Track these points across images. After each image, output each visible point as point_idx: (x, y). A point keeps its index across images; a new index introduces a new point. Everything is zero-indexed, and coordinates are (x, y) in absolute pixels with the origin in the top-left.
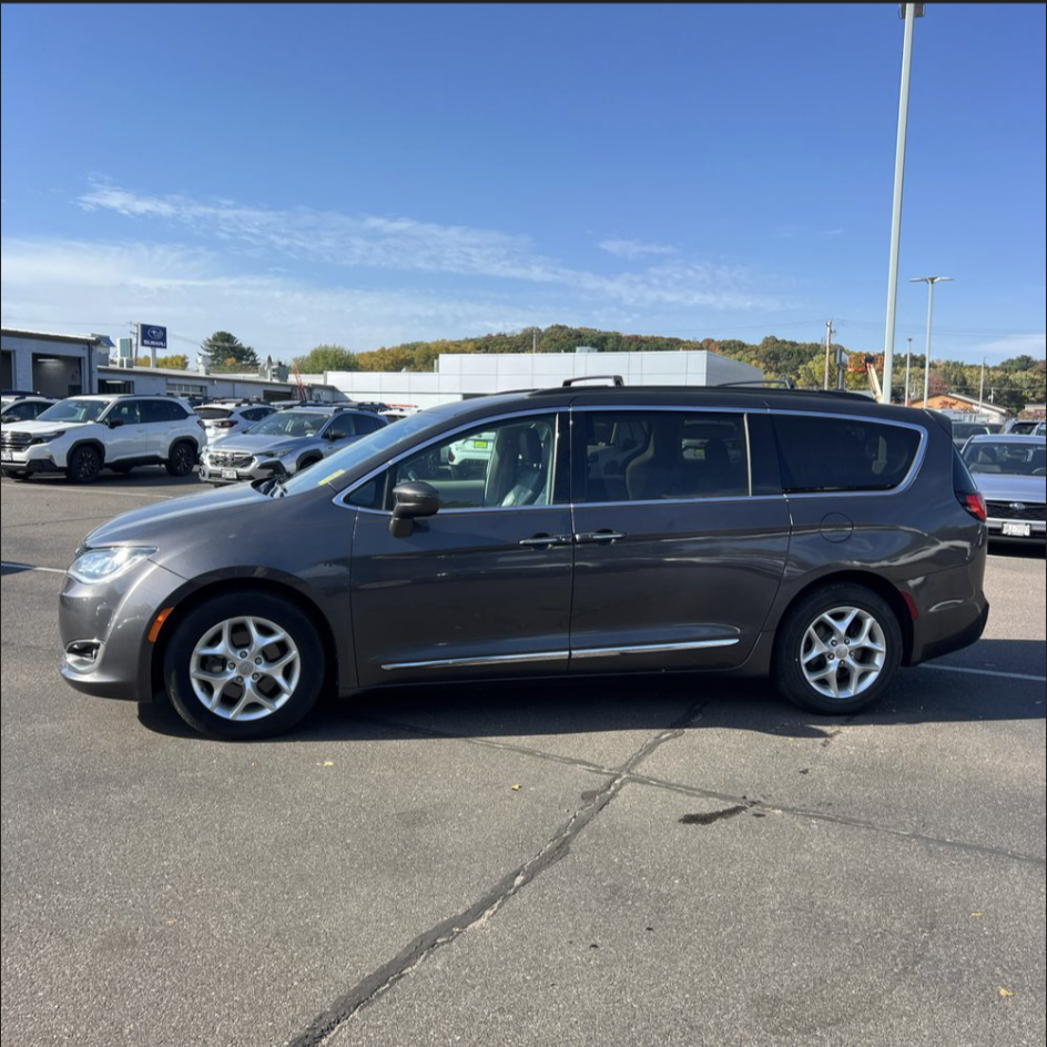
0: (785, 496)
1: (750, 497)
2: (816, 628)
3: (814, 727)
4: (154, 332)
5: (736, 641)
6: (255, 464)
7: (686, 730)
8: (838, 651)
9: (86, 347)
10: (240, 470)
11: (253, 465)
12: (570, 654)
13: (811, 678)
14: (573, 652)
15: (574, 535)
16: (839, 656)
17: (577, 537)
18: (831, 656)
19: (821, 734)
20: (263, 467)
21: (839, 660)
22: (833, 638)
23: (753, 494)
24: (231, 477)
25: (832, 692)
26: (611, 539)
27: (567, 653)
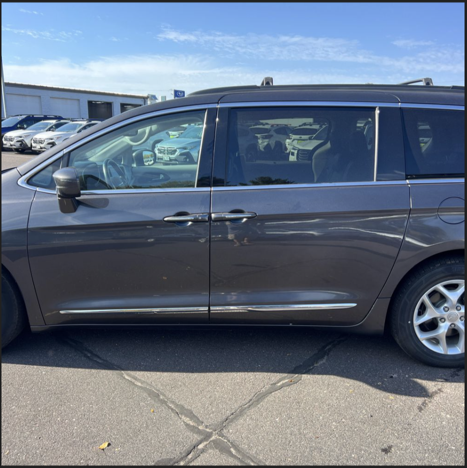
0: (408, 181)
1: (375, 182)
2: (430, 296)
3: (419, 381)
4: (180, 93)
5: (354, 305)
6: (177, 153)
7: (304, 376)
8: (449, 316)
9: (143, 100)
10: (171, 156)
11: (176, 153)
12: (209, 310)
13: (422, 337)
14: (212, 308)
15: (210, 214)
16: (450, 320)
17: (213, 216)
18: (443, 319)
19: (423, 392)
20: (181, 154)
21: (449, 324)
22: (446, 305)
23: (377, 180)
24: (167, 160)
25: (441, 349)
26: (242, 218)
27: (207, 308)
